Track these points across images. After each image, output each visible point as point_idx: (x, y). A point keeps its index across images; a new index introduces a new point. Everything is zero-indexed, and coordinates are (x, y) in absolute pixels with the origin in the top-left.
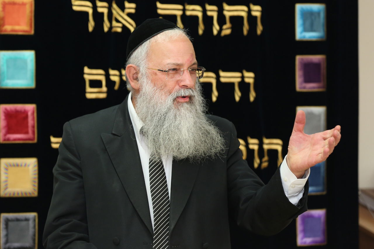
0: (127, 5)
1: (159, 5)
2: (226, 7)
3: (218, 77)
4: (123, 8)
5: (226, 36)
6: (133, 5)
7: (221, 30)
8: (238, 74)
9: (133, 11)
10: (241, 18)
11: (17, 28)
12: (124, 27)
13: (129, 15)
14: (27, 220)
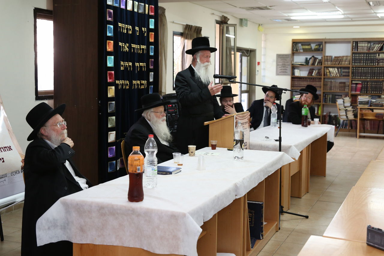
0: (127, 44)
1: (132, 45)
2: (141, 46)
3: (139, 64)
4: (126, 45)
5: (141, 53)
6: (128, 44)
7: (140, 52)
8: (143, 64)
9: (128, 46)
10: (144, 49)
11: (111, 49)
12: (126, 50)
13: (127, 47)
14: (113, 103)
